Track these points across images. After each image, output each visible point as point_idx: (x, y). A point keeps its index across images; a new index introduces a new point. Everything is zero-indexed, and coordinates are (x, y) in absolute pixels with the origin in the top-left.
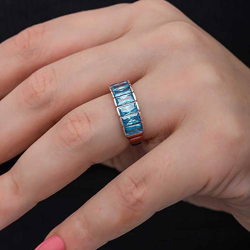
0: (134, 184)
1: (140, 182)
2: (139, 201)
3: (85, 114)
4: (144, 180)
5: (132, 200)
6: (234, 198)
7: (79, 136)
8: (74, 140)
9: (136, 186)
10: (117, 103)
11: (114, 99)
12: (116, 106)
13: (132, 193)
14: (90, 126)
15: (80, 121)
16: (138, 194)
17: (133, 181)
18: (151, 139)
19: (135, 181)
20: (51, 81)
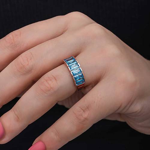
0: (82, 110)
1: (85, 109)
2: (86, 119)
3: (53, 76)
4: (88, 108)
5: (82, 119)
6: (133, 113)
7: (51, 88)
8: (49, 90)
9: (84, 111)
10: (71, 69)
11: (69, 67)
12: (70, 70)
13: (82, 115)
14: (57, 82)
15: (51, 80)
16: (85, 115)
17: (82, 109)
18: (87, 86)
19: (83, 109)
20: (31, 59)
